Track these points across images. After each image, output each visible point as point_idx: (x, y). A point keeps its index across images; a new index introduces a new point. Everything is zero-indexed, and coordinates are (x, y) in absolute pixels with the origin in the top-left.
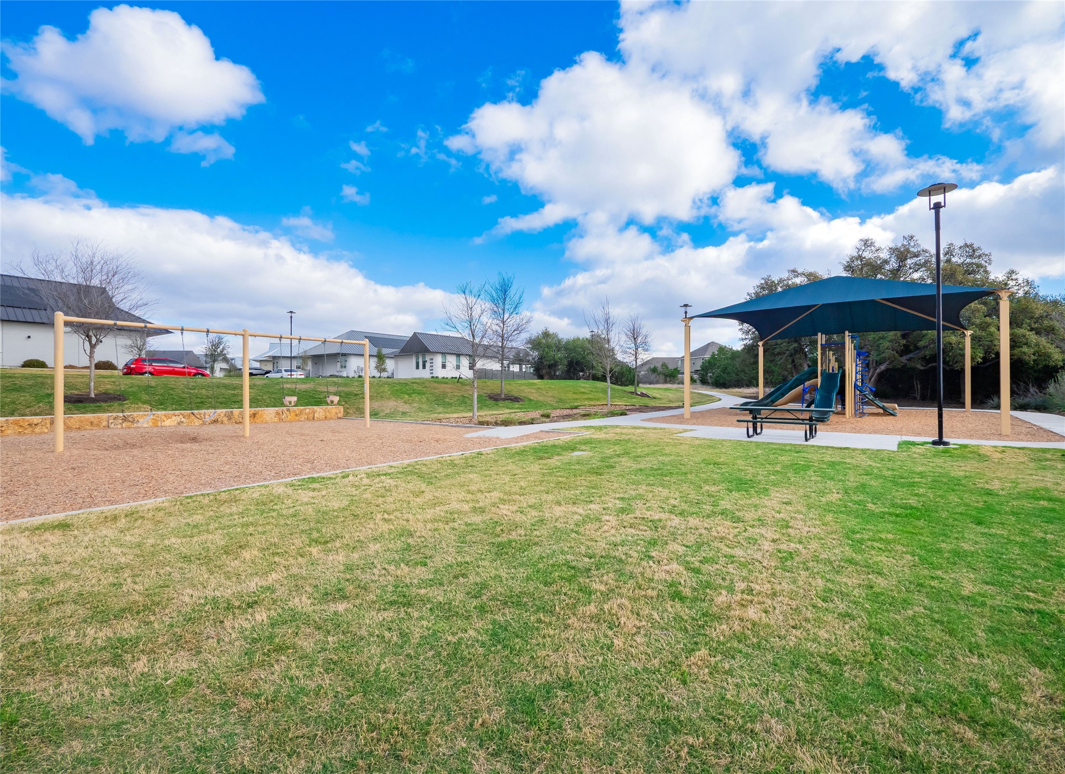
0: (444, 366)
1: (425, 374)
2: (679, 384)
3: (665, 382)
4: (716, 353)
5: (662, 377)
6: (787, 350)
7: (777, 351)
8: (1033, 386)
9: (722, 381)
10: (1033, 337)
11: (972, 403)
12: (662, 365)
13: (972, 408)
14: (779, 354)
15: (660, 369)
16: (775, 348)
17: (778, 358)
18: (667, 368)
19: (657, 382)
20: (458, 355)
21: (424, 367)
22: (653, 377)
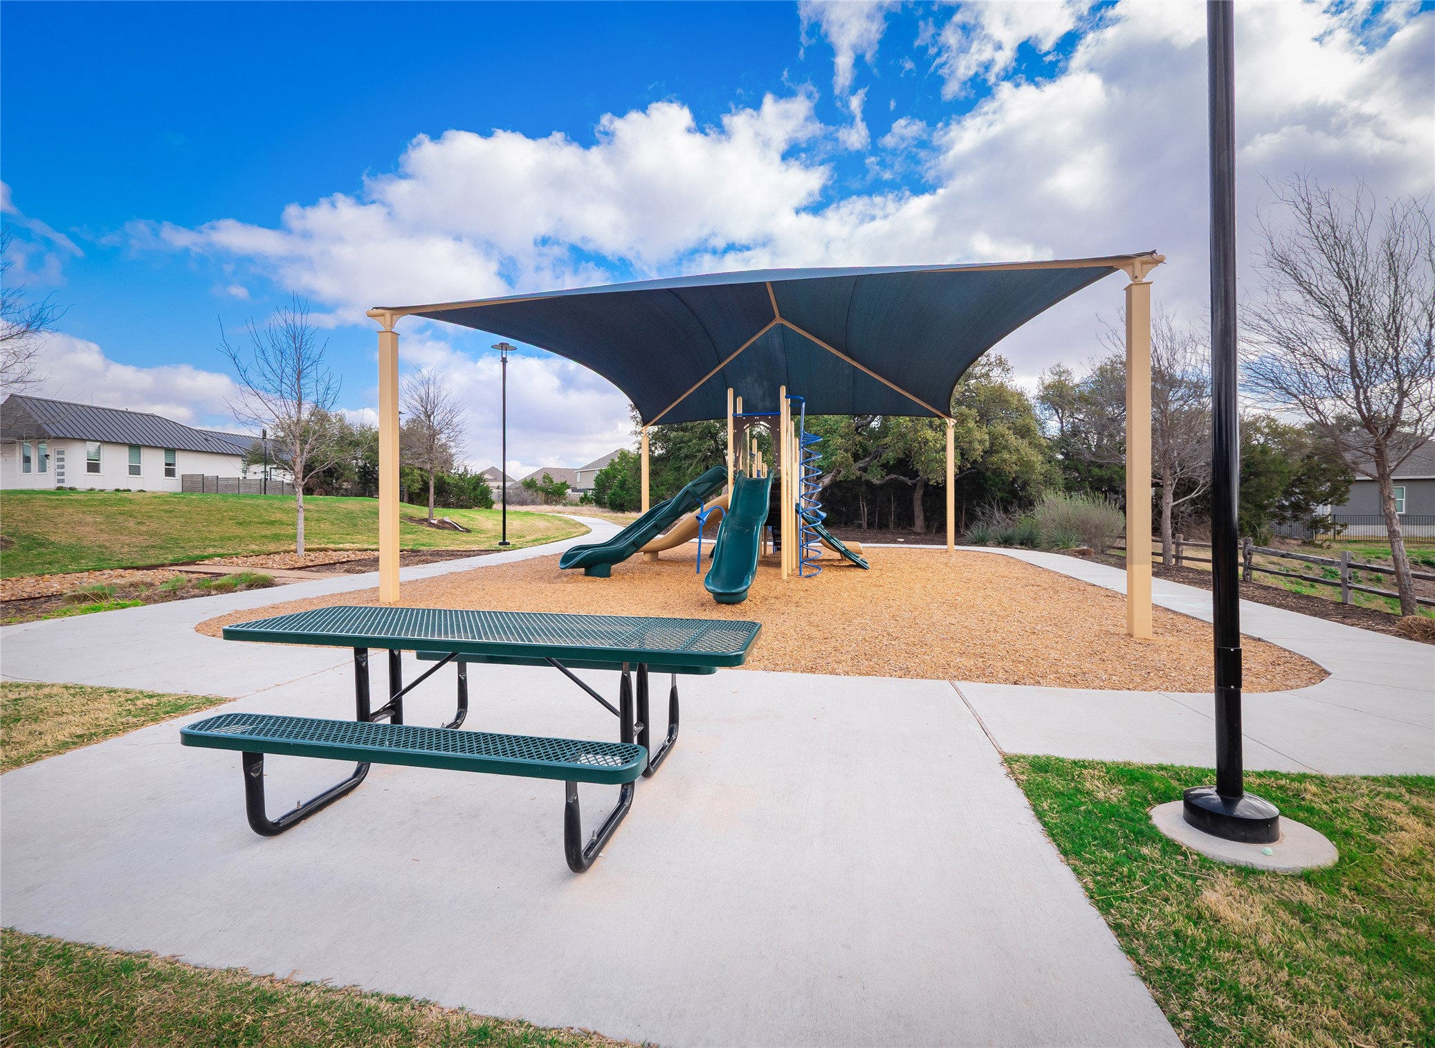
0: (93, 467)
1: (46, 481)
2: (564, 505)
3: (546, 502)
4: (617, 460)
5: (542, 496)
6: (699, 451)
7: (684, 451)
8: (999, 510)
9: (618, 502)
10: (1012, 439)
11: (956, 537)
12: (544, 478)
13: (957, 543)
14: (686, 457)
15: (539, 482)
16: (680, 448)
17: (685, 463)
18: (552, 482)
19: (533, 503)
20: (135, 447)
21: (43, 469)
22: (527, 495)
